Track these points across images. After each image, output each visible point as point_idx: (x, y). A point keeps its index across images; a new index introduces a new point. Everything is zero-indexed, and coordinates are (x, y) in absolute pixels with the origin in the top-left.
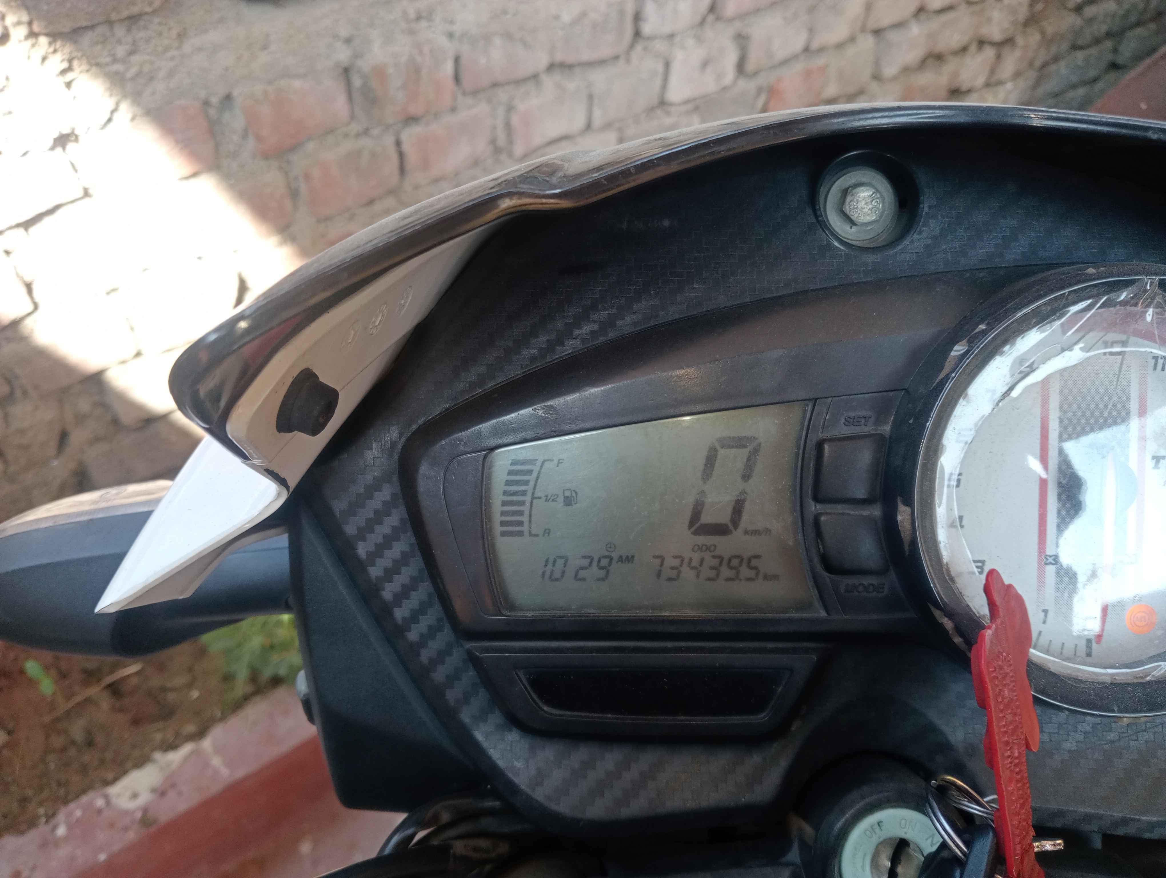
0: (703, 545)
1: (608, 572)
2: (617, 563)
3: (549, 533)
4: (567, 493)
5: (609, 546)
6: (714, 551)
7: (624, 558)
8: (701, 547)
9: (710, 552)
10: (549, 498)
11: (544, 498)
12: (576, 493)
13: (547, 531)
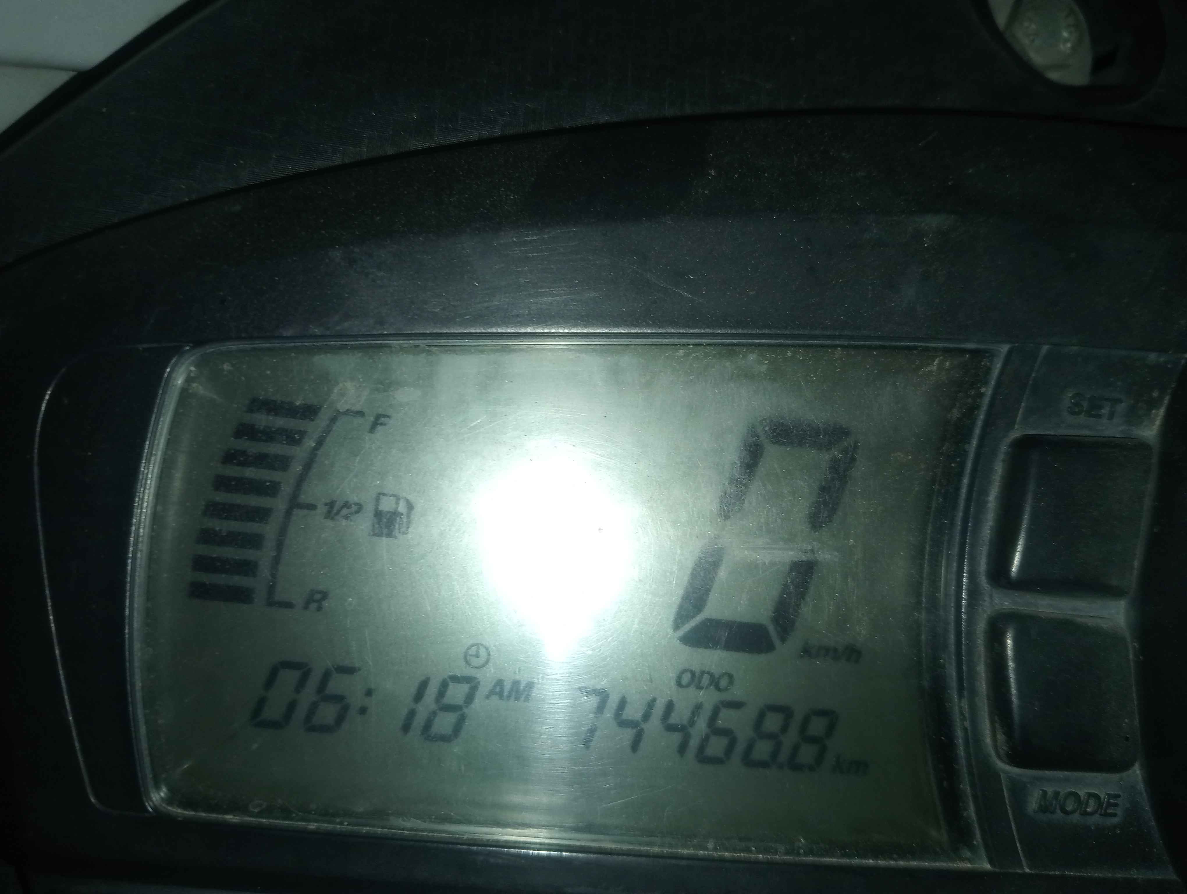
0: (703, 673)
1: (462, 719)
2: (488, 697)
3: (319, 601)
4: (387, 505)
5: (473, 651)
6: (726, 689)
7: (507, 687)
8: (697, 674)
9: (718, 688)
10: (335, 510)
11: (325, 509)
12: (410, 507)
13: (318, 596)
